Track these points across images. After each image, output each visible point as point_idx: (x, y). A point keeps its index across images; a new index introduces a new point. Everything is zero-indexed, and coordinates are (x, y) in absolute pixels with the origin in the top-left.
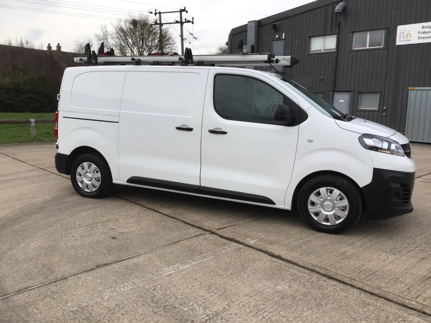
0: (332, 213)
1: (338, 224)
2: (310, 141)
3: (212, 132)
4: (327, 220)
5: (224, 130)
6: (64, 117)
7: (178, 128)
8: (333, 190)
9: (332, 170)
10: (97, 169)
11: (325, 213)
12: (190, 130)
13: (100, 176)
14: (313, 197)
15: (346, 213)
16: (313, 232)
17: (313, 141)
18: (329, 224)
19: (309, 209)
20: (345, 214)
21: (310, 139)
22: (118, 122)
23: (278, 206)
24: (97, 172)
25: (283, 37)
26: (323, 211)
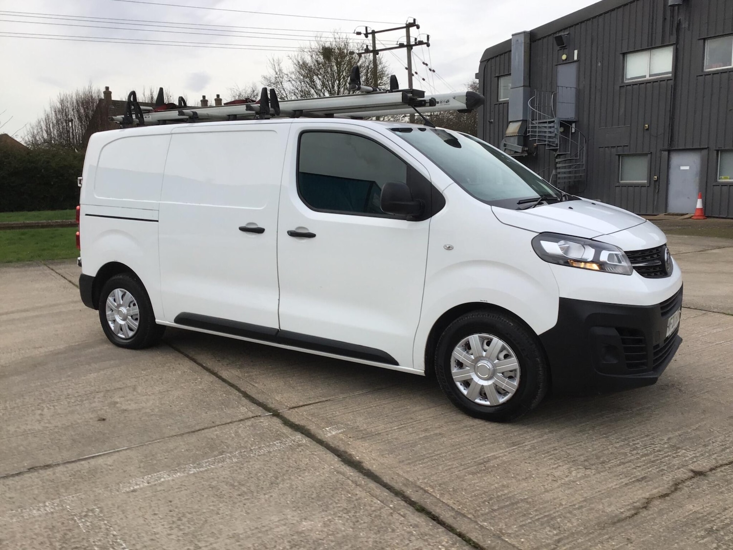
0: (490, 383)
1: (504, 404)
2: (449, 248)
3: (293, 234)
4: (483, 394)
5: (311, 231)
6: (87, 215)
7: (243, 229)
8: (492, 340)
9: (486, 302)
10: (133, 301)
11: (479, 383)
12: (260, 231)
13: (138, 313)
14: (458, 353)
15: (516, 383)
16: (461, 417)
17: (453, 248)
18: (488, 403)
19: (453, 375)
20: (513, 386)
21: (448, 243)
22: (158, 221)
23: (402, 368)
24: (134, 305)
25: (576, 58)
26: (476, 379)
